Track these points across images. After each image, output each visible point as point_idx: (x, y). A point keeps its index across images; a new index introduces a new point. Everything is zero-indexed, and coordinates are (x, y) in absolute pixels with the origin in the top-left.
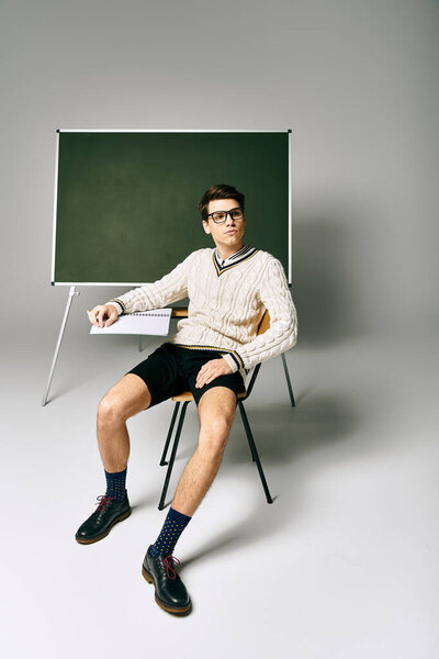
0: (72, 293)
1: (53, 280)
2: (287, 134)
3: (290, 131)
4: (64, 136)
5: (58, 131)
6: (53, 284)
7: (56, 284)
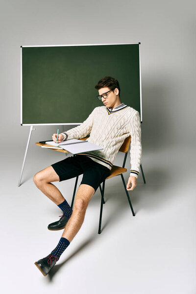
0: (31, 129)
1: (22, 123)
2: (138, 45)
3: (140, 43)
4: (24, 49)
5: (21, 47)
6: (22, 125)
7: (23, 125)
